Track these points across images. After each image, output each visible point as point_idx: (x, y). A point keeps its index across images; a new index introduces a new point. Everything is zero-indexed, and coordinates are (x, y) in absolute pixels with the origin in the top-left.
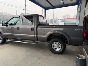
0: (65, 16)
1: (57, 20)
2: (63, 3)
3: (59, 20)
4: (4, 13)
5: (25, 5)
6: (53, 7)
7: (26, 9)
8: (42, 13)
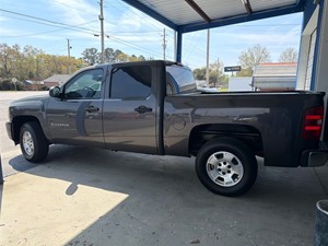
0: (249, 56)
1: (222, 69)
2: (248, 5)
3: (226, 69)
4: (21, 51)
5: (102, 20)
6: (209, 23)
7: (102, 32)
8: (165, 46)
